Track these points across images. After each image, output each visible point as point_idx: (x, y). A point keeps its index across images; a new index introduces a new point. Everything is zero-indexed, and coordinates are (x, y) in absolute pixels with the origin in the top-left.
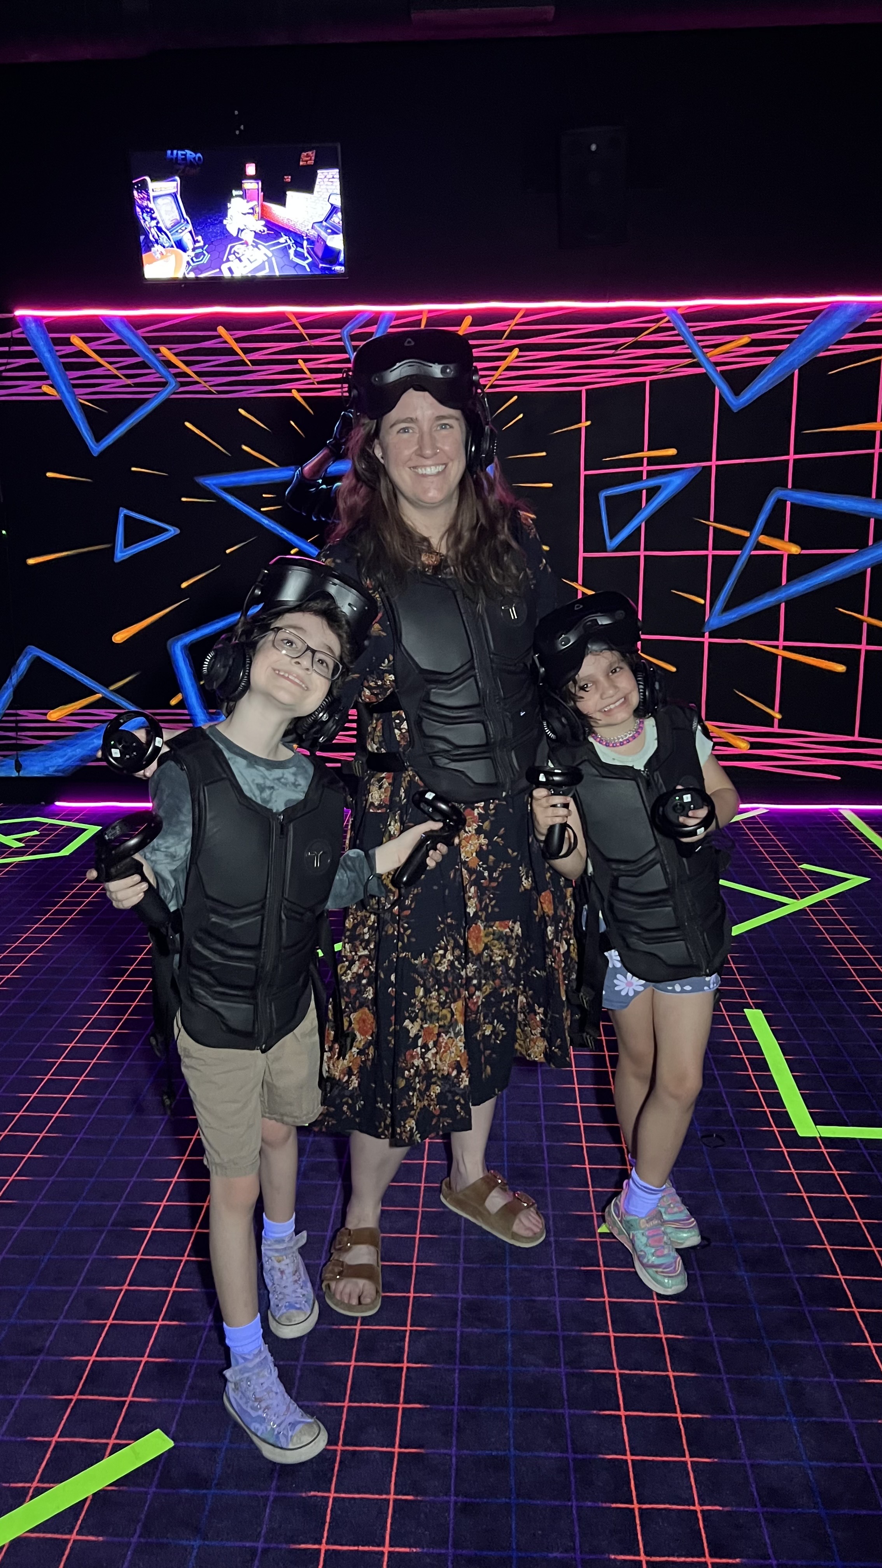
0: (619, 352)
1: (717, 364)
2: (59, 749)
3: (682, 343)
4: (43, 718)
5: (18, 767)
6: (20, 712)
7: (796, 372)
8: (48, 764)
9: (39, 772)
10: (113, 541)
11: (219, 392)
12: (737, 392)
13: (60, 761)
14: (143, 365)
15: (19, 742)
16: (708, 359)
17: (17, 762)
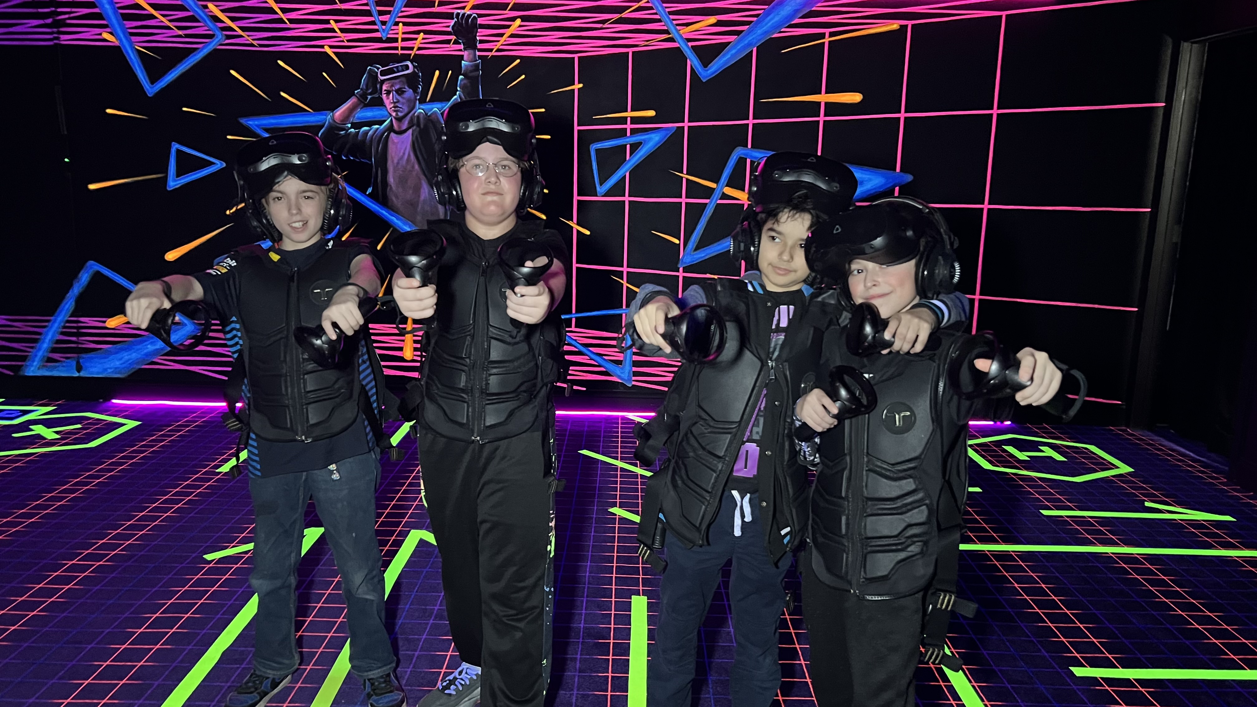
0: (605, 26)
1: (689, 40)
2: (116, 353)
3: (659, 21)
4: (101, 325)
5: (79, 369)
6: (82, 319)
7: (755, 49)
8: (107, 366)
9: (98, 373)
10: (165, 170)
11: (261, 46)
12: (705, 63)
13: (118, 363)
14: (193, 19)
15: (80, 346)
16: (681, 36)
17: (78, 362)
